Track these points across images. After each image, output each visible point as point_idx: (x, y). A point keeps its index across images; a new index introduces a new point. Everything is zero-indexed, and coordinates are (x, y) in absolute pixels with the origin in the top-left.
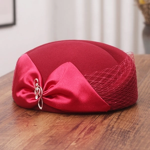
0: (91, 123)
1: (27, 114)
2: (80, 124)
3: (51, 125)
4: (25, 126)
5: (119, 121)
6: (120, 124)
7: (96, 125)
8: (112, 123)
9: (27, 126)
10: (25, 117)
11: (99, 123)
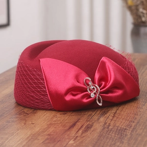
0: (87, 121)
2: (76, 122)
3: (48, 123)
4: (23, 124)
5: (115, 118)
6: (116, 122)
8: (108, 121)
9: (25, 124)
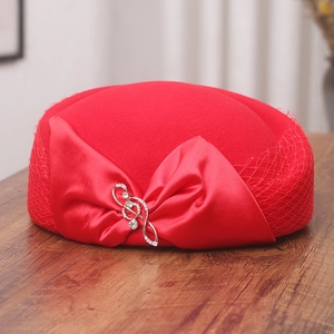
1: (68, 278)
7: (243, 310)
10: (63, 287)
11: (248, 305)
